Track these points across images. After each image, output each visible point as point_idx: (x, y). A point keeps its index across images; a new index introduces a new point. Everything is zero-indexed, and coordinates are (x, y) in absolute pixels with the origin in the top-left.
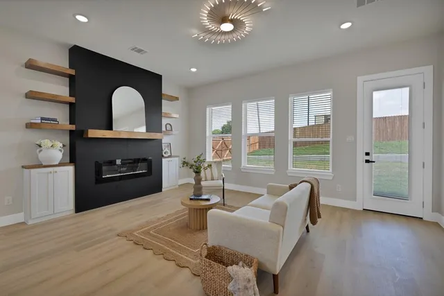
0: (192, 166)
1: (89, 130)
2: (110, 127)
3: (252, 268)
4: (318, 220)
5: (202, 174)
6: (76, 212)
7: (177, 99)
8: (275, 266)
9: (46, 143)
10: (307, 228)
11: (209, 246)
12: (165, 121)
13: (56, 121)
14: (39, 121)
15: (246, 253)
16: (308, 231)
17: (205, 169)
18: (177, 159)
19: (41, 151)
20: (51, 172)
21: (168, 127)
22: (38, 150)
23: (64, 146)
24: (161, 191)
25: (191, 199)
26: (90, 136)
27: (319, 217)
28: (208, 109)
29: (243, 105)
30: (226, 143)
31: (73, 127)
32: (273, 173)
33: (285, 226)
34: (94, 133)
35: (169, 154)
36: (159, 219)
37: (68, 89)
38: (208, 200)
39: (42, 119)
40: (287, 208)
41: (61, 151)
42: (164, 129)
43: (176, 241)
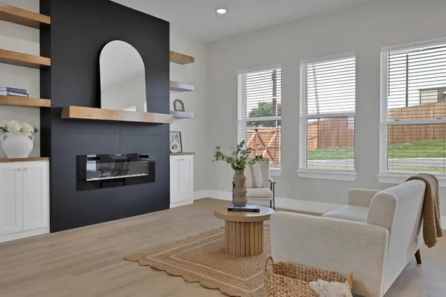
0: (229, 160)
1: (71, 108)
2: (97, 103)
3: (346, 283)
4: (438, 239)
5: (247, 171)
6: (51, 232)
7: (191, 59)
8: (379, 286)
9: (14, 124)
10: (417, 255)
11: (275, 263)
12: (173, 96)
13: (25, 93)
14: (5, 93)
15: (333, 270)
16: (419, 261)
17: (252, 163)
18: (191, 157)
19: (5, 137)
20: (19, 169)
21: (178, 105)
22: (2, 136)
23: (36, 131)
24: (168, 207)
25: (230, 210)
26: (72, 116)
27: (440, 234)
28: (240, 76)
29: (301, 67)
30: (263, 136)
31: (46, 103)
32: (353, 179)
33: (392, 230)
34: (76, 112)
35: (179, 150)
36: (178, 242)
37: (38, 45)
38: (256, 211)
39: (9, 90)
40: (395, 202)
41: (30, 138)
42: (172, 108)
43: (214, 268)
